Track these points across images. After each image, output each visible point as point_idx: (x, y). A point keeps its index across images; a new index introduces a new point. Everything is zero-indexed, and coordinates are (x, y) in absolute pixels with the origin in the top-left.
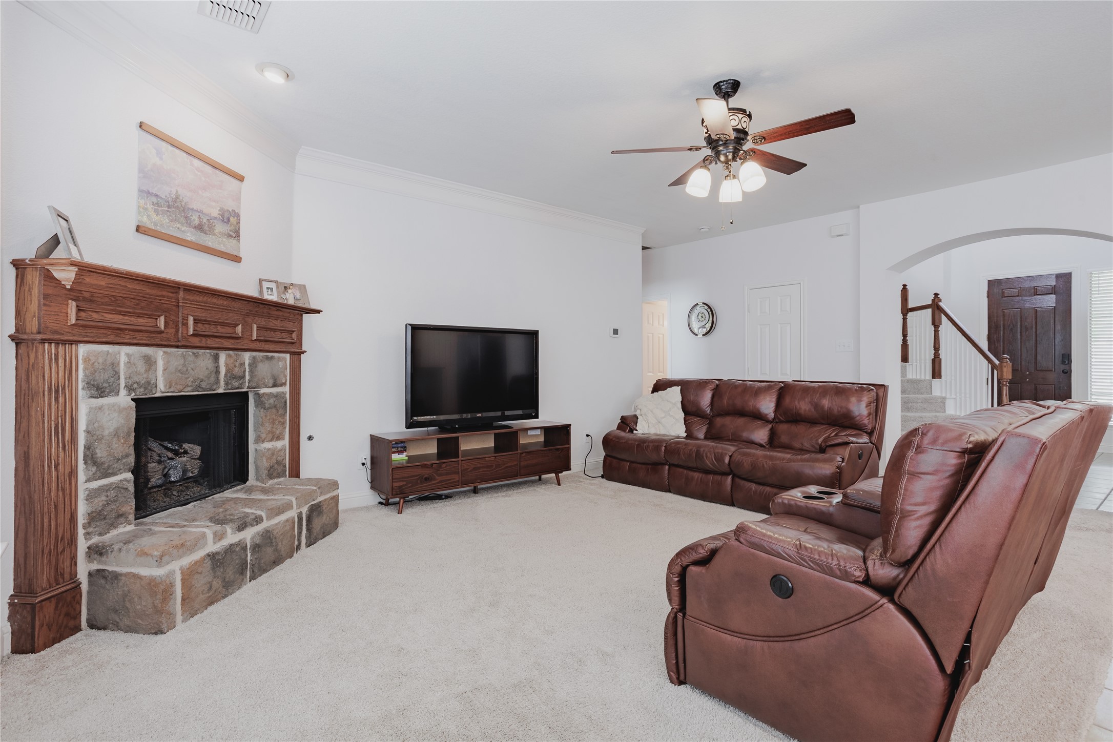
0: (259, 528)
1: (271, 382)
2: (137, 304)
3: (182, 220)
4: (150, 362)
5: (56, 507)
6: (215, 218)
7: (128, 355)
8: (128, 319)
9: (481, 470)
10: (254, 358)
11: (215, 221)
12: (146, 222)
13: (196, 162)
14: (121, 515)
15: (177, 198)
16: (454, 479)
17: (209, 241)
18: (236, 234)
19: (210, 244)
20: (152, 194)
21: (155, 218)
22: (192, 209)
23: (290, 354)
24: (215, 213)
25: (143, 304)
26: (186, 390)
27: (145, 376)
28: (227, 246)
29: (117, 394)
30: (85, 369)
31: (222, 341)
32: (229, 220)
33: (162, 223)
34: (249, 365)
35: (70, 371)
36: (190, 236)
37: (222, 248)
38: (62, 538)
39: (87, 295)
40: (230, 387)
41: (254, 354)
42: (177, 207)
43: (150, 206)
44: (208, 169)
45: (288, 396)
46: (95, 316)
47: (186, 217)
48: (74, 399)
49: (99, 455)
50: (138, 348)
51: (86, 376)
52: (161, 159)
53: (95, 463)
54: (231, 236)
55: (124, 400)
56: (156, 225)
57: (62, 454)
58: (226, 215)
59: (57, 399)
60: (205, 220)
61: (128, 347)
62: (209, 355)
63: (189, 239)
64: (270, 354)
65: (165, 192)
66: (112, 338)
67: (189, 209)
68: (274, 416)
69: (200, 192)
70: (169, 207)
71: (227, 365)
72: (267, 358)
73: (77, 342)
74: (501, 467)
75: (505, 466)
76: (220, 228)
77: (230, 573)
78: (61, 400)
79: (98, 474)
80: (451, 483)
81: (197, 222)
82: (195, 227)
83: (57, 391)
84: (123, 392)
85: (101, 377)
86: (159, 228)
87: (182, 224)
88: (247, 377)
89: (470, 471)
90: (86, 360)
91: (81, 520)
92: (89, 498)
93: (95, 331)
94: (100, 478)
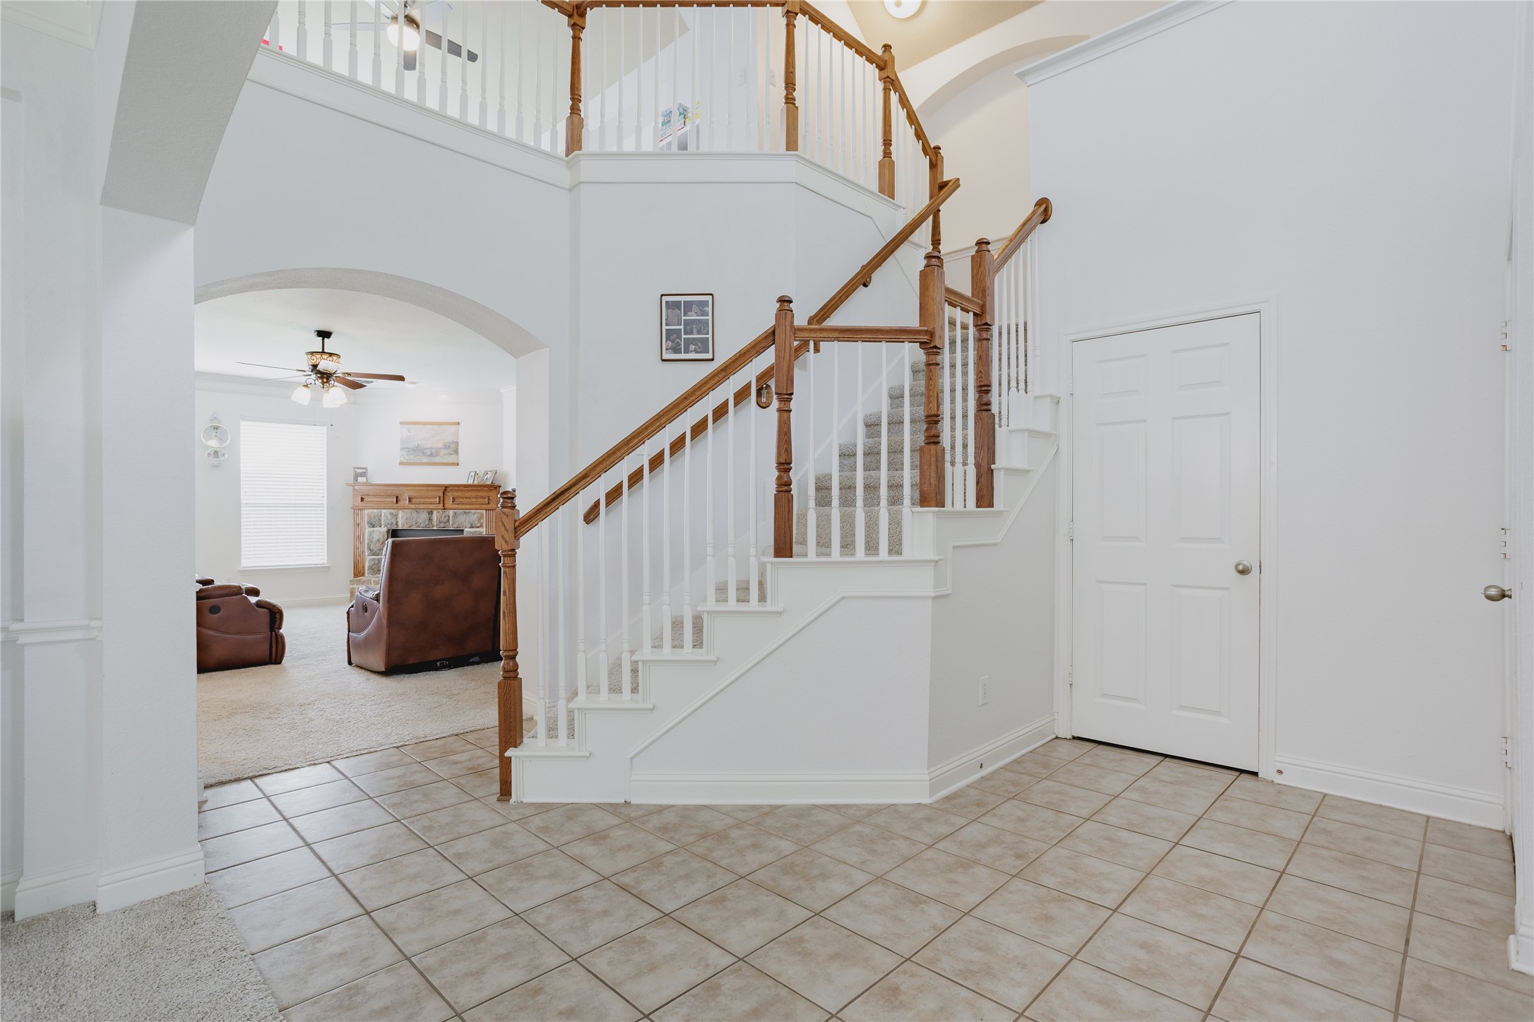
1: (469, 525)
4: (396, 516)
5: (358, 561)
6: (441, 448)
7: (384, 512)
8: (382, 500)
10: (455, 513)
11: (440, 450)
12: (404, 460)
13: (429, 427)
15: (418, 445)
17: (437, 460)
18: (456, 452)
19: (437, 461)
20: (406, 448)
21: (407, 457)
22: (427, 448)
23: (486, 510)
24: (441, 446)
27: (391, 520)
28: (452, 459)
30: (367, 517)
31: (429, 505)
32: (449, 446)
33: (412, 458)
34: (452, 516)
35: (362, 518)
37: (445, 461)
39: (367, 493)
40: (438, 527)
41: (456, 511)
42: (419, 450)
43: (405, 453)
44: (436, 427)
46: (370, 499)
47: (423, 453)
48: (363, 527)
50: (388, 510)
51: (367, 520)
52: (410, 432)
53: (370, 550)
54: (451, 454)
55: (384, 529)
56: (408, 460)
57: (360, 545)
58: (448, 444)
59: (358, 527)
60: (434, 451)
62: (425, 512)
63: (425, 461)
64: (467, 511)
65: (411, 445)
66: (376, 507)
67: (424, 449)
69: (431, 439)
70: (414, 451)
71: (437, 516)
72: (465, 513)
73: (365, 509)
76: (443, 452)
78: (360, 527)
81: (429, 453)
82: (428, 456)
83: (358, 525)
84: (383, 526)
85: (372, 521)
87: (421, 456)
88: (451, 522)
90: (368, 515)
92: (369, 561)
93: (370, 505)
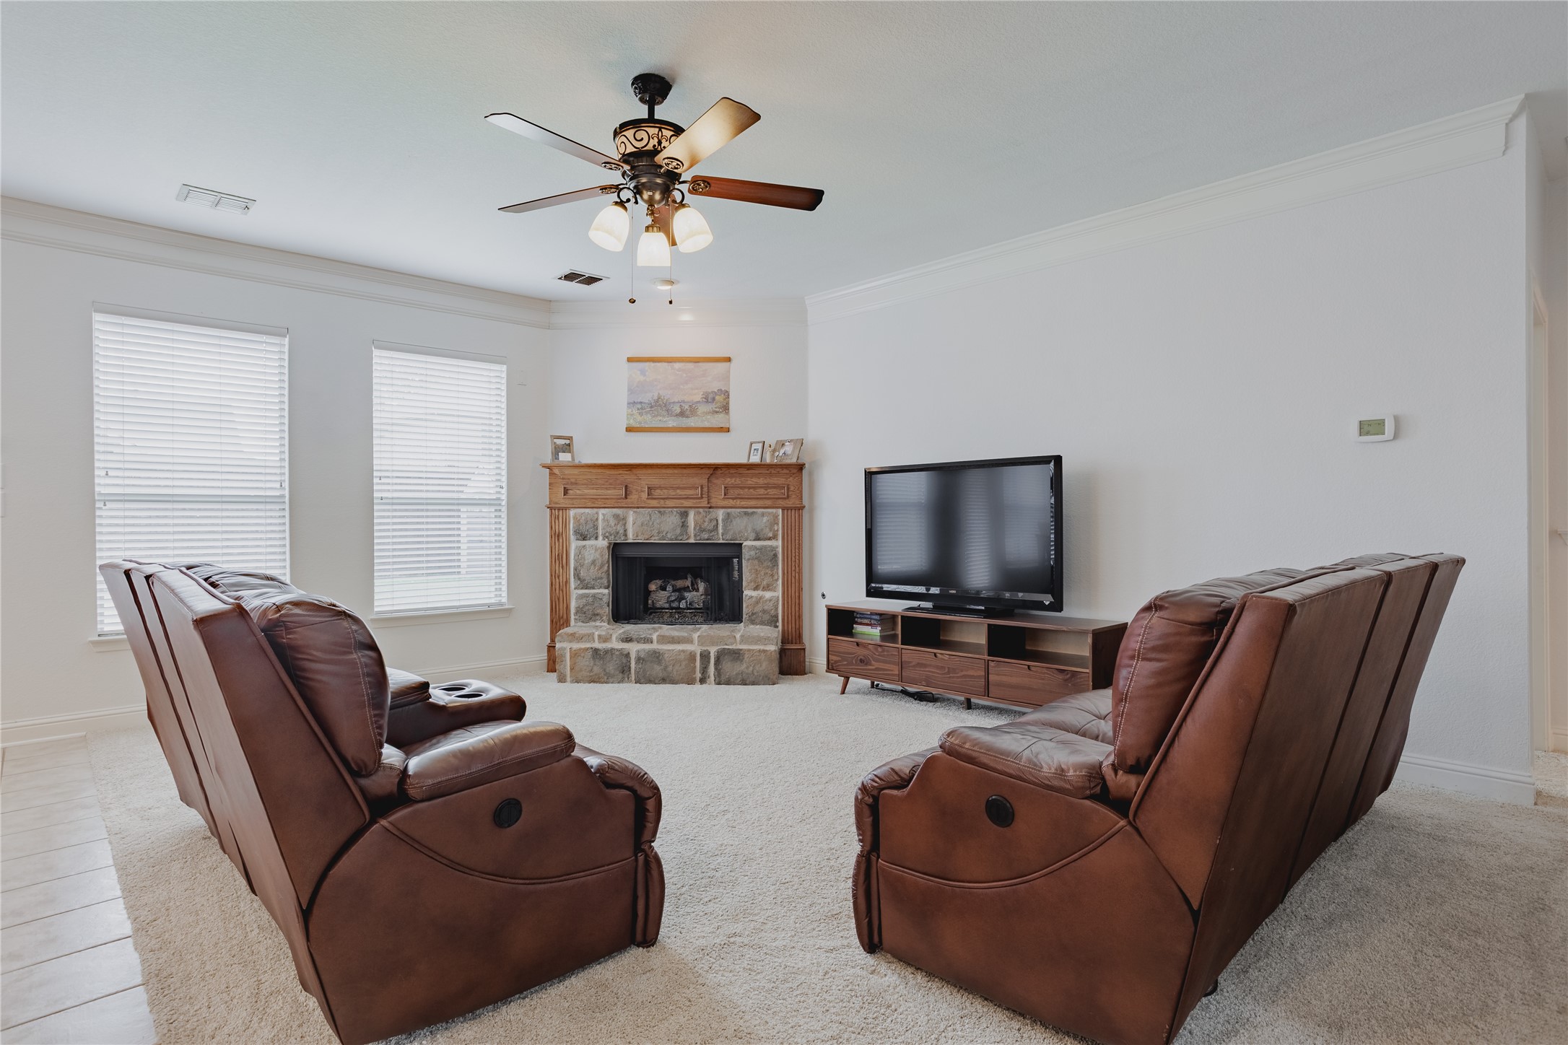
0: (647, 647)
1: (753, 535)
2: (607, 482)
3: (665, 413)
5: (559, 599)
6: (698, 402)
7: (603, 514)
8: (599, 492)
9: (927, 669)
10: (728, 514)
11: (698, 405)
12: (633, 423)
13: (677, 365)
14: (598, 615)
15: (659, 398)
16: (892, 670)
17: (692, 422)
18: (726, 408)
19: (693, 425)
20: (637, 403)
21: (639, 418)
22: (674, 403)
23: (783, 510)
24: (698, 398)
25: (611, 481)
26: (653, 538)
27: (614, 528)
28: (718, 420)
29: (596, 538)
30: (574, 523)
31: (682, 501)
32: (714, 399)
33: (649, 420)
34: (723, 520)
35: (565, 525)
36: (672, 423)
37: (707, 425)
38: (562, 617)
39: (573, 480)
40: (698, 538)
41: (729, 510)
42: (660, 405)
43: (635, 412)
44: (690, 366)
45: (780, 550)
46: (578, 492)
47: (668, 410)
48: (568, 539)
49: (582, 574)
50: (610, 509)
51: (574, 527)
52: (645, 375)
53: (579, 579)
54: (717, 412)
55: (602, 543)
56: (640, 423)
57: (561, 571)
58: (711, 396)
59: (558, 540)
60: (687, 407)
61: (603, 509)
62: (675, 513)
63: (670, 426)
64: (750, 510)
65: (647, 398)
66: (589, 504)
67: (670, 403)
68: (757, 567)
69: (682, 387)
70: (651, 407)
71: (695, 521)
72: (746, 514)
73: (569, 508)
74: (958, 673)
75: (963, 673)
76: (702, 409)
77: (611, 668)
78: (561, 540)
79: (581, 586)
80: (889, 674)
81: (678, 410)
82: (677, 415)
83: (558, 536)
84: (600, 538)
85: (583, 529)
86: (643, 425)
87: (664, 416)
88: (720, 530)
89: (914, 666)
90: (575, 518)
91: (573, 611)
92: (577, 599)
93: (578, 501)
94: (582, 589)
